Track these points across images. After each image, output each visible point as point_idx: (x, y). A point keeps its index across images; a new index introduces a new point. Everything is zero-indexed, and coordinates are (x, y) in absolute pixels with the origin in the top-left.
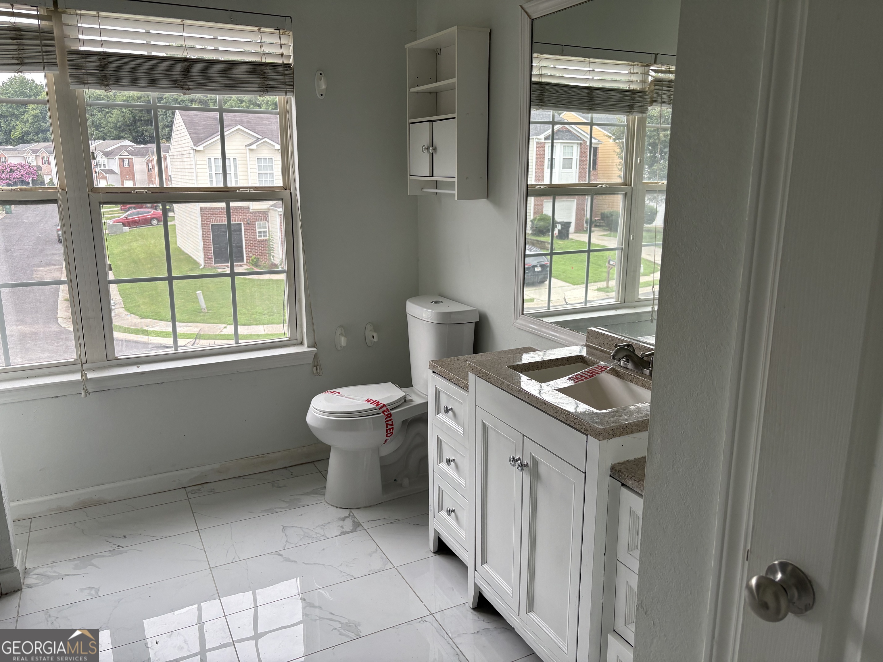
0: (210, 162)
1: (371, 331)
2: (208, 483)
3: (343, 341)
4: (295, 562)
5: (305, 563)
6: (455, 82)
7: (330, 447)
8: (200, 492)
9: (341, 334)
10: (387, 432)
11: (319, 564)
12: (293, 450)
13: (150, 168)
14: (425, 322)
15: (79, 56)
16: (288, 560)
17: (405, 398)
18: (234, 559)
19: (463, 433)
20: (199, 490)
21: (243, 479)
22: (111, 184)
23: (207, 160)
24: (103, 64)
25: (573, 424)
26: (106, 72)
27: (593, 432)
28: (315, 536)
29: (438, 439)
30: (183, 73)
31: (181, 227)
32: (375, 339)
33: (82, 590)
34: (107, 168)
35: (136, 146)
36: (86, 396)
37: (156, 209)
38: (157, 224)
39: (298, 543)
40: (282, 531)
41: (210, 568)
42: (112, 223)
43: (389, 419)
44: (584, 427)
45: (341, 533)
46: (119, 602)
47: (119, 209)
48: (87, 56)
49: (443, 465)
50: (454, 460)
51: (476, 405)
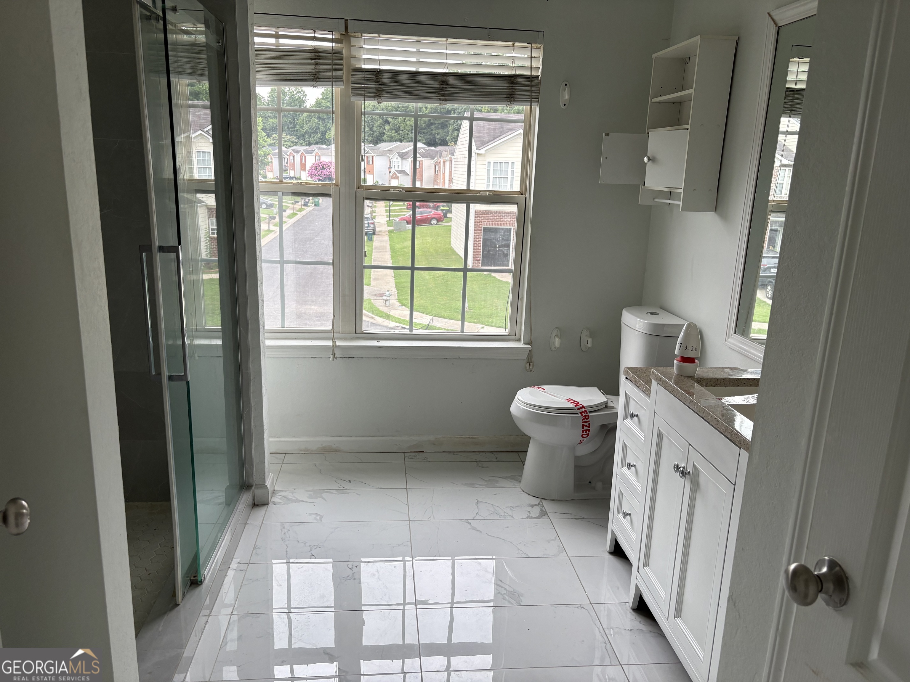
0: (489, 166)
1: (586, 336)
2: (423, 452)
3: (557, 342)
4: (481, 532)
5: (488, 535)
6: (692, 93)
7: (530, 438)
8: (416, 458)
9: (557, 335)
10: (583, 432)
11: (500, 538)
12: (500, 437)
13: (437, 169)
14: (637, 333)
15: (360, 73)
16: (475, 529)
17: (607, 403)
18: (430, 517)
19: (643, 439)
20: (415, 456)
21: (454, 454)
22: (402, 183)
23: (487, 163)
24: (378, 80)
25: (730, 437)
26: (380, 86)
27: (745, 445)
28: (503, 514)
29: (624, 443)
30: (441, 86)
31: (455, 228)
32: (589, 345)
33: (310, 514)
34: (400, 169)
35: (427, 149)
36: (333, 360)
37: (437, 210)
38: (436, 224)
39: (486, 516)
40: (476, 504)
41: (409, 520)
42: (398, 220)
43: (585, 420)
44: (738, 440)
45: (527, 517)
46: (335, 529)
47: (405, 207)
48: (367, 73)
49: (625, 469)
50: (635, 466)
51: (655, 412)
